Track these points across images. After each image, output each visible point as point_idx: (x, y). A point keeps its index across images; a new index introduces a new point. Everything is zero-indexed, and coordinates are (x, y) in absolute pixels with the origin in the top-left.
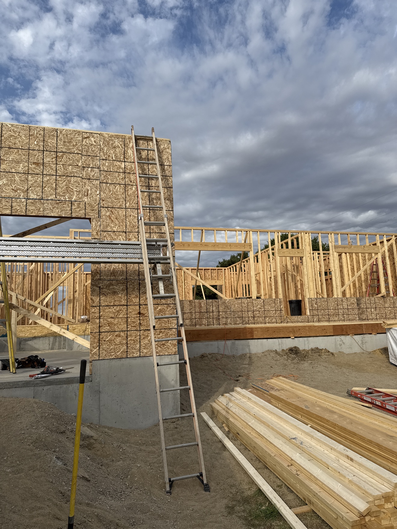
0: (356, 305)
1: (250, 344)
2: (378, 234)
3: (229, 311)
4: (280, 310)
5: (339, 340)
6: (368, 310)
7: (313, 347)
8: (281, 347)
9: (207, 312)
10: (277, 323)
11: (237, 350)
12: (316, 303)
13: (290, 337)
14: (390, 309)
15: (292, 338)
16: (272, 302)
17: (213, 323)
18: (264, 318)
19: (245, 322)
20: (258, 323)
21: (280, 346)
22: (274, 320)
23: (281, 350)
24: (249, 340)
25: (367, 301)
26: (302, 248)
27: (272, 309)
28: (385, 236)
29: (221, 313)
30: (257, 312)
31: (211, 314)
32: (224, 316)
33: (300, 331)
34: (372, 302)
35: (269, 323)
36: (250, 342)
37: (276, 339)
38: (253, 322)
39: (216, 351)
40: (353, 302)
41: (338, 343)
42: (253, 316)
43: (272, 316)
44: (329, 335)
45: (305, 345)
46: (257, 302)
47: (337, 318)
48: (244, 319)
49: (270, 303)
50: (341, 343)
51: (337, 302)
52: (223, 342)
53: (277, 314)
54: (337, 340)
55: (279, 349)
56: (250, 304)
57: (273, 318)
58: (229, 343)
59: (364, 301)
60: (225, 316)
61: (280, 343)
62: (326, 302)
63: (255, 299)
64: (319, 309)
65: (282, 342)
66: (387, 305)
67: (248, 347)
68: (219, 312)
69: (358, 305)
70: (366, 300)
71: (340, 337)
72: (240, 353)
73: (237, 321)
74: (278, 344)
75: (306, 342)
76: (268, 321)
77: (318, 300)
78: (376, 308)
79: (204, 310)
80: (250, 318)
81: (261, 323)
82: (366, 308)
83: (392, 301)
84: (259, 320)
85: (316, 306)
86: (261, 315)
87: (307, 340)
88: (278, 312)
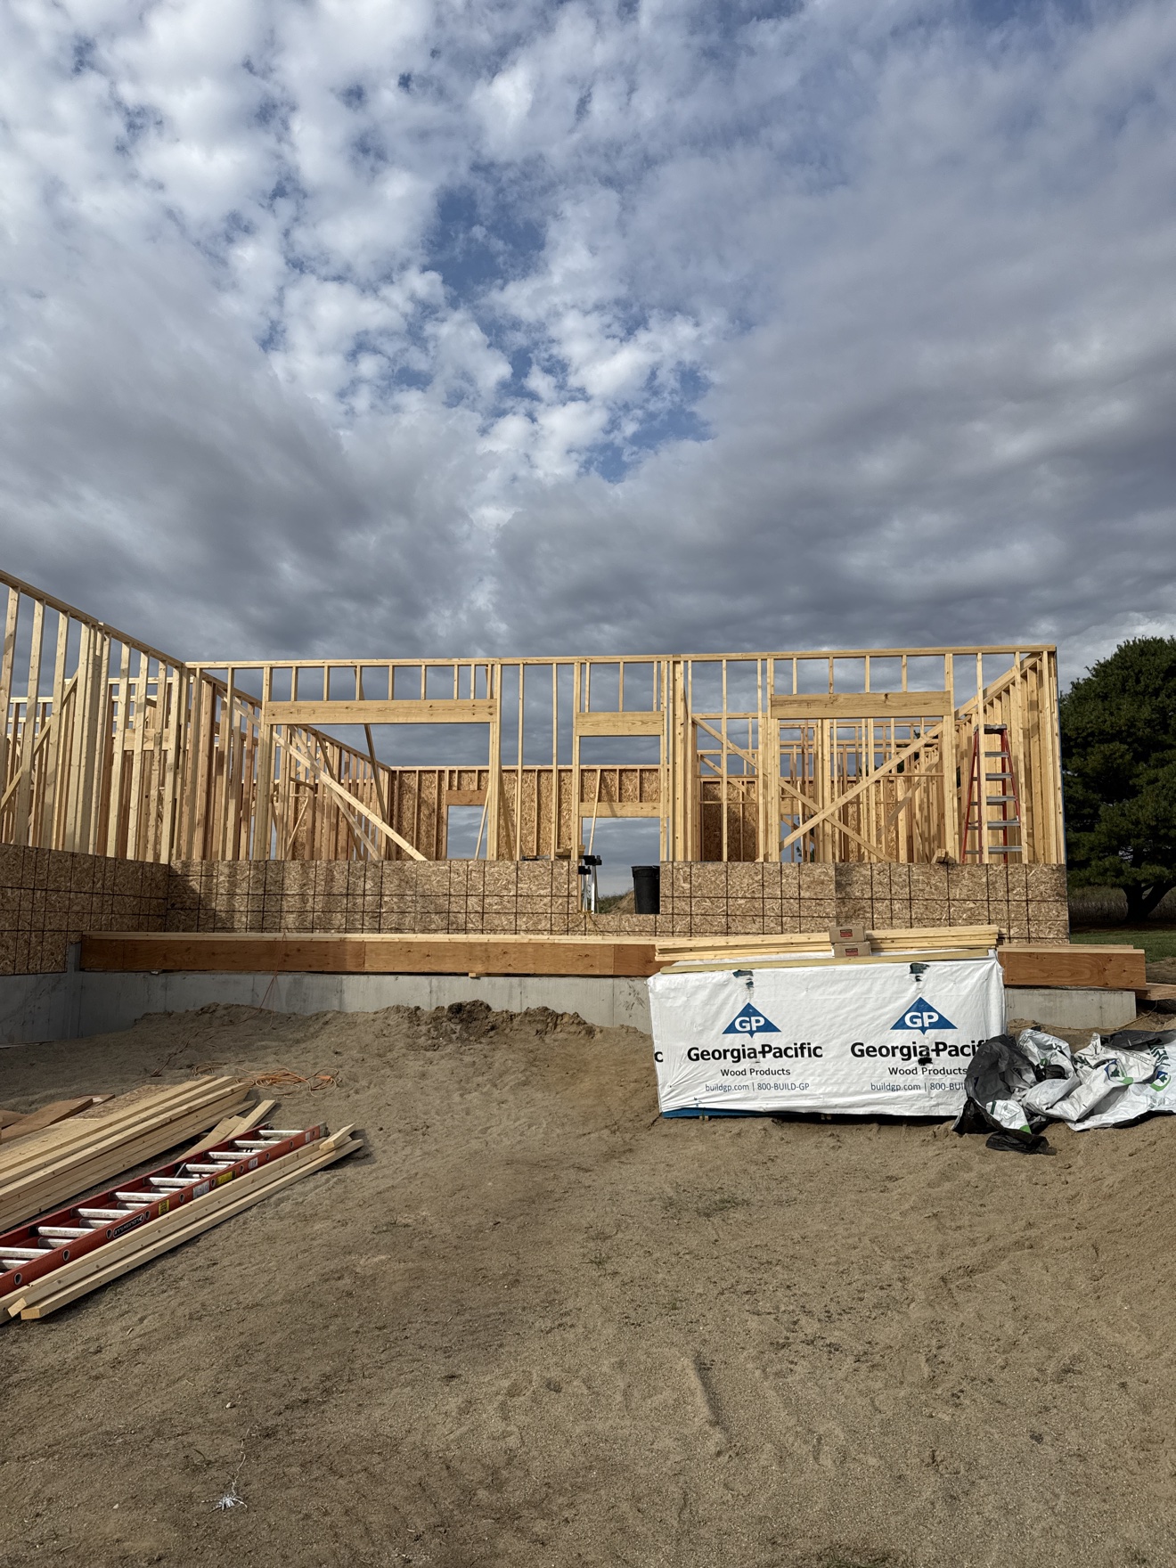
0: (832, 886)
1: (345, 987)
2: (950, 652)
3: (412, 893)
4: (566, 894)
5: (627, 990)
6: (877, 905)
7: (534, 1006)
8: (434, 1000)
9: (348, 895)
10: (551, 932)
11: (305, 1001)
12: (688, 878)
13: (467, 974)
14: (972, 905)
15: (470, 975)
16: (542, 870)
17: (363, 925)
18: (513, 917)
19: (455, 926)
20: (493, 931)
21: (434, 995)
22: (544, 924)
23: (434, 1008)
24: (344, 977)
25: (876, 877)
26: (658, 709)
27: (542, 892)
28: (980, 656)
29: (386, 899)
30: (496, 899)
31: (359, 901)
32: (395, 907)
33: (507, 956)
34: (896, 879)
35: (527, 931)
36: (345, 982)
37: (423, 977)
38: (480, 927)
39: (246, 1000)
40: (822, 877)
41: (622, 998)
42: (480, 909)
43: (540, 911)
44: (597, 973)
45: (510, 997)
46: (496, 869)
47: (757, 925)
48: (452, 918)
49: (537, 873)
50: (631, 999)
51: (760, 877)
52: (269, 978)
53: (556, 905)
54: (617, 991)
55: (427, 1005)
56: (474, 874)
57: (541, 917)
58: (285, 980)
59: (864, 876)
60: (399, 907)
61: (434, 989)
62: (723, 877)
63: (491, 862)
64: (694, 894)
65: (439, 987)
66: (956, 893)
67: (338, 995)
68: (381, 895)
69: (839, 886)
70: (875, 872)
71: (631, 983)
72: (313, 1009)
73: (431, 922)
74: (428, 990)
75: (517, 991)
76: (524, 927)
77: (693, 869)
78: (910, 899)
79: (341, 890)
80: (472, 916)
81: (504, 931)
82: (871, 899)
83: (984, 880)
84: (496, 922)
85: (687, 886)
86: (506, 908)
87: (520, 985)
88: (560, 901)
